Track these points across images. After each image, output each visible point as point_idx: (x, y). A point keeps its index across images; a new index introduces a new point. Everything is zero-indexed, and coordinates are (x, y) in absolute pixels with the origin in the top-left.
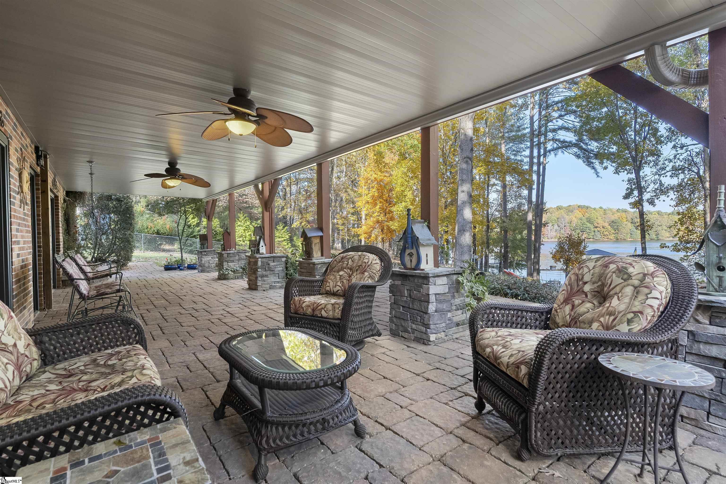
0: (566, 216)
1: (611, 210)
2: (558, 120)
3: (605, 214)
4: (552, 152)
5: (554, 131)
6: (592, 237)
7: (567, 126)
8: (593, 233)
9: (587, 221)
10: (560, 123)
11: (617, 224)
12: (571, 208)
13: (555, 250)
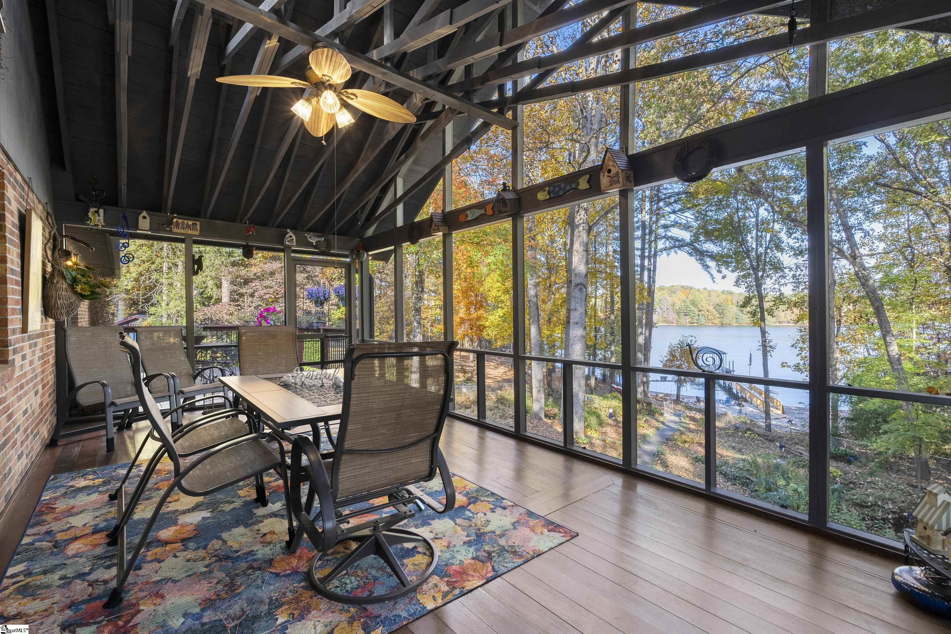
0: (669, 298)
1: (715, 291)
3: (709, 296)
4: (664, 252)
5: (665, 227)
6: (696, 321)
7: (682, 223)
8: (697, 317)
9: (691, 304)
10: (674, 219)
11: (722, 308)
12: (674, 288)
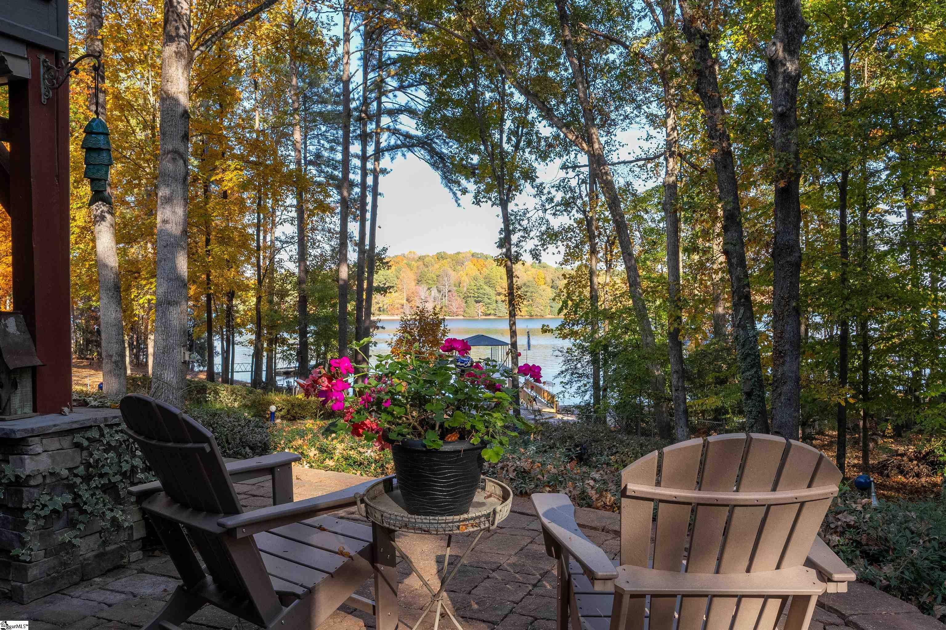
0: (450, 272)
2: (397, 93)
4: (387, 153)
5: (392, 113)
6: (493, 312)
7: (414, 107)
8: (495, 305)
9: (486, 283)
10: (402, 99)
11: (531, 289)
12: (461, 256)
13: (395, 339)
